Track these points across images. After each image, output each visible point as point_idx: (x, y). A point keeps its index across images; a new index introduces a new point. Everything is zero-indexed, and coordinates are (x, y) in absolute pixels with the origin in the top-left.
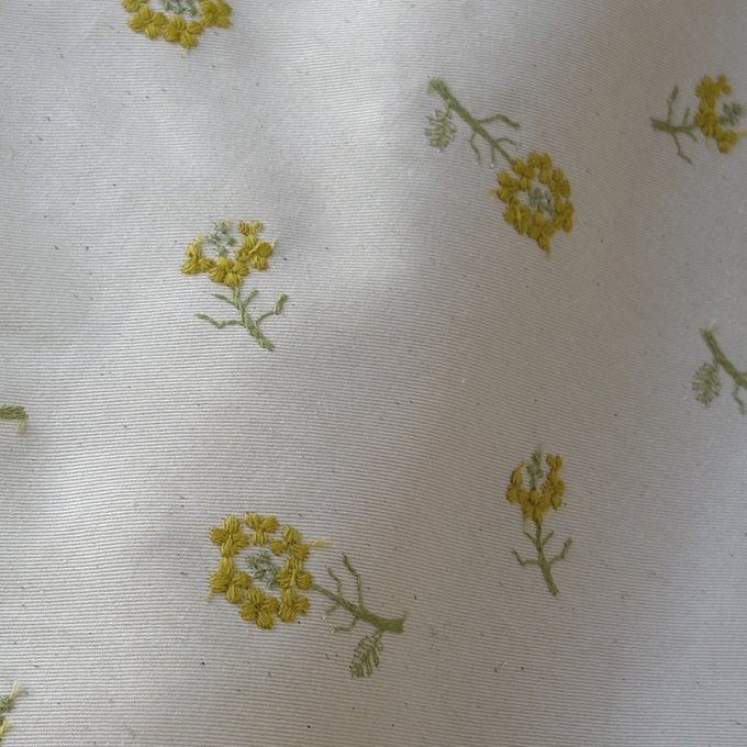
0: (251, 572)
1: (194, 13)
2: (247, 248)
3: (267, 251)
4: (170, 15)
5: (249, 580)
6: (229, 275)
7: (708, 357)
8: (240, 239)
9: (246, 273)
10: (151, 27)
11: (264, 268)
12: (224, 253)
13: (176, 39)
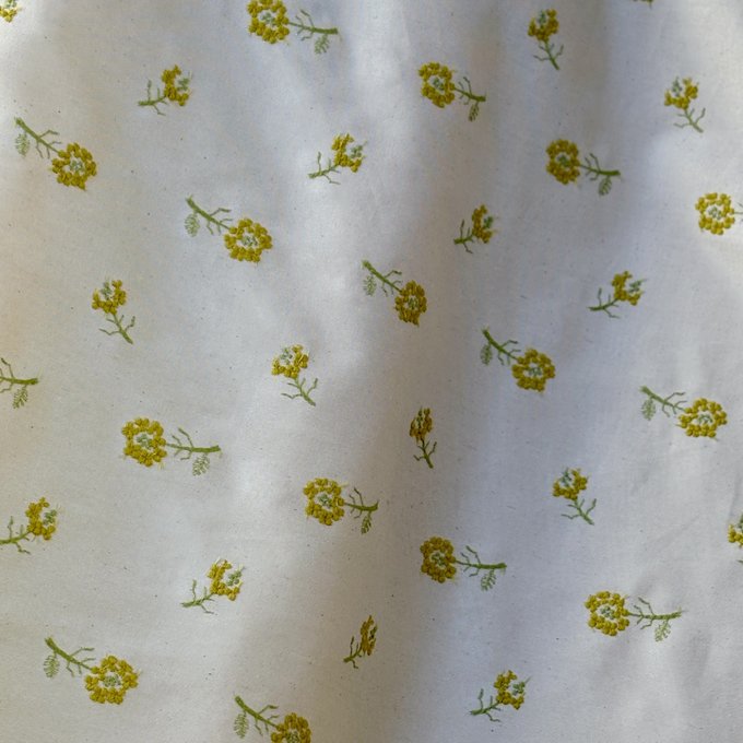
0: (321, 503)
1: (256, 244)
2: (298, 359)
3: (306, 359)
4: (246, 247)
5: (320, 507)
6: (292, 373)
7: (486, 342)
8: (294, 355)
9: (299, 371)
10: (239, 255)
11: (306, 367)
12: (288, 363)
13: (251, 259)
